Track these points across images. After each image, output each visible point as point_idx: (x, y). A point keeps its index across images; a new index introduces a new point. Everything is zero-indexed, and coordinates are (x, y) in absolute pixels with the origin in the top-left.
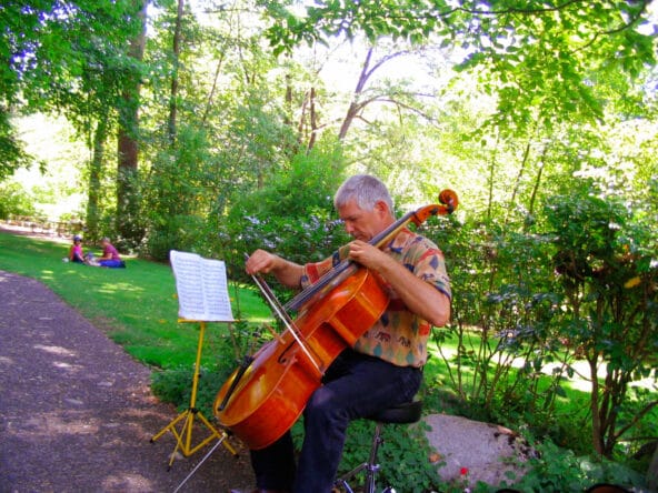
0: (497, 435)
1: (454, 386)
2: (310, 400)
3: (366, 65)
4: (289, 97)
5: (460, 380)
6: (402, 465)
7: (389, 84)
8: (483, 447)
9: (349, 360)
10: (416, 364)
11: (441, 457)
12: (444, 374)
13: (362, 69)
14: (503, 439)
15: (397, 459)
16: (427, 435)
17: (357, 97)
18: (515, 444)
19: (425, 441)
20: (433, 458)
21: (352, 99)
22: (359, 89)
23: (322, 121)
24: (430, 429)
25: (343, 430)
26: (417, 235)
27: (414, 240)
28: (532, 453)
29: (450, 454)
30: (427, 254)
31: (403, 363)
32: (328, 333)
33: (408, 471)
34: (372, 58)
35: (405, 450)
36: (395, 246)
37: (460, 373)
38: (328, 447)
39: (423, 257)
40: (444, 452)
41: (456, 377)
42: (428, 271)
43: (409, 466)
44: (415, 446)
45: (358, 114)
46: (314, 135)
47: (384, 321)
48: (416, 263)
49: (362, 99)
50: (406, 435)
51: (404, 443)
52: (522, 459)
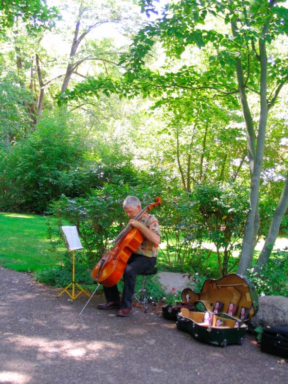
0: (184, 276)
1: (167, 262)
2: (125, 270)
3: (76, 33)
4: (19, 62)
5: (169, 259)
6: (152, 290)
7: (95, 46)
8: (179, 281)
9: (134, 257)
10: (155, 256)
11: (165, 287)
12: (162, 257)
13: (73, 36)
14: (186, 277)
15: (150, 289)
16: (159, 280)
17: (72, 59)
18: (191, 279)
19: (159, 282)
20: (162, 287)
21: (68, 61)
22: (73, 53)
23: (47, 79)
24: (160, 278)
25: (135, 278)
26: (150, 215)
27: (148, 217)
28: (197, 281)
29: (168, 285)
30: (153, 223)
31: (151, 256)
32: (127, 249)
33: (154, 293)
34: (80, 28)
35: (152, 286)
36: (142, 219)
37: (168, 255)
38: (132, 283)
39: (152, 223)
40: (166, 285)
41: (167, 258)
42: (154, 228)
43: (154, 291)
44: (155, 284)
45: (75, 71)
46: (42, 90)
47: (142, 244)
48: (150, 225)
49: (76, 60)
50: (151, 281)
51: (151, 284)
52: (193, 283)
